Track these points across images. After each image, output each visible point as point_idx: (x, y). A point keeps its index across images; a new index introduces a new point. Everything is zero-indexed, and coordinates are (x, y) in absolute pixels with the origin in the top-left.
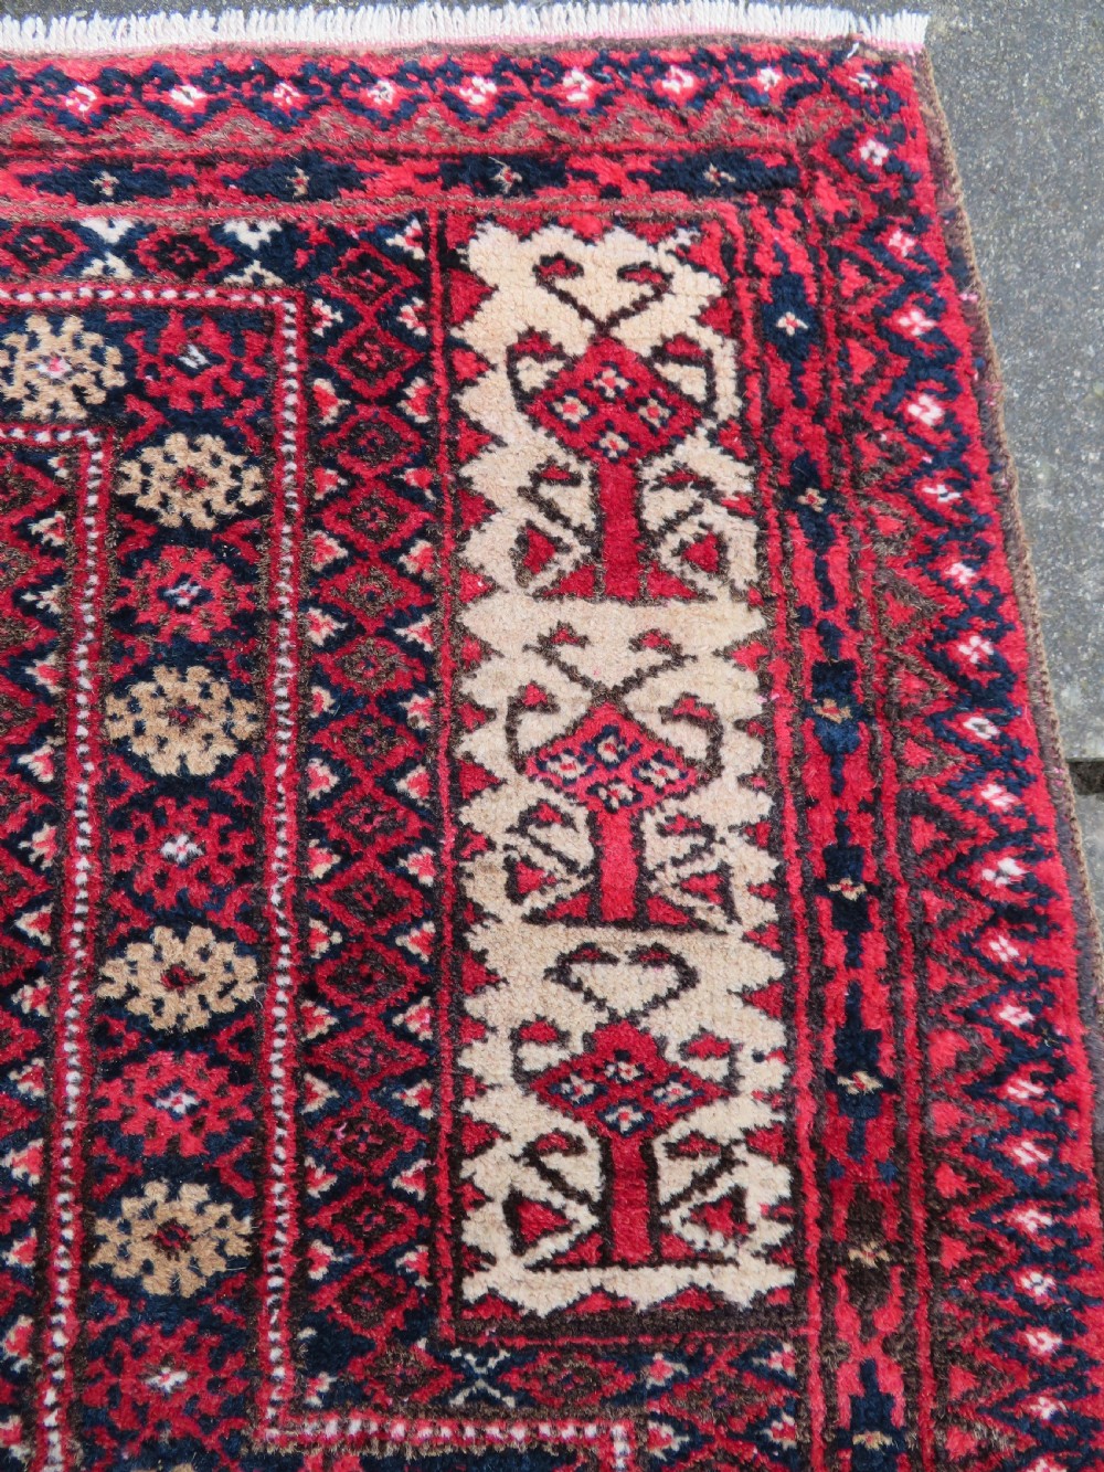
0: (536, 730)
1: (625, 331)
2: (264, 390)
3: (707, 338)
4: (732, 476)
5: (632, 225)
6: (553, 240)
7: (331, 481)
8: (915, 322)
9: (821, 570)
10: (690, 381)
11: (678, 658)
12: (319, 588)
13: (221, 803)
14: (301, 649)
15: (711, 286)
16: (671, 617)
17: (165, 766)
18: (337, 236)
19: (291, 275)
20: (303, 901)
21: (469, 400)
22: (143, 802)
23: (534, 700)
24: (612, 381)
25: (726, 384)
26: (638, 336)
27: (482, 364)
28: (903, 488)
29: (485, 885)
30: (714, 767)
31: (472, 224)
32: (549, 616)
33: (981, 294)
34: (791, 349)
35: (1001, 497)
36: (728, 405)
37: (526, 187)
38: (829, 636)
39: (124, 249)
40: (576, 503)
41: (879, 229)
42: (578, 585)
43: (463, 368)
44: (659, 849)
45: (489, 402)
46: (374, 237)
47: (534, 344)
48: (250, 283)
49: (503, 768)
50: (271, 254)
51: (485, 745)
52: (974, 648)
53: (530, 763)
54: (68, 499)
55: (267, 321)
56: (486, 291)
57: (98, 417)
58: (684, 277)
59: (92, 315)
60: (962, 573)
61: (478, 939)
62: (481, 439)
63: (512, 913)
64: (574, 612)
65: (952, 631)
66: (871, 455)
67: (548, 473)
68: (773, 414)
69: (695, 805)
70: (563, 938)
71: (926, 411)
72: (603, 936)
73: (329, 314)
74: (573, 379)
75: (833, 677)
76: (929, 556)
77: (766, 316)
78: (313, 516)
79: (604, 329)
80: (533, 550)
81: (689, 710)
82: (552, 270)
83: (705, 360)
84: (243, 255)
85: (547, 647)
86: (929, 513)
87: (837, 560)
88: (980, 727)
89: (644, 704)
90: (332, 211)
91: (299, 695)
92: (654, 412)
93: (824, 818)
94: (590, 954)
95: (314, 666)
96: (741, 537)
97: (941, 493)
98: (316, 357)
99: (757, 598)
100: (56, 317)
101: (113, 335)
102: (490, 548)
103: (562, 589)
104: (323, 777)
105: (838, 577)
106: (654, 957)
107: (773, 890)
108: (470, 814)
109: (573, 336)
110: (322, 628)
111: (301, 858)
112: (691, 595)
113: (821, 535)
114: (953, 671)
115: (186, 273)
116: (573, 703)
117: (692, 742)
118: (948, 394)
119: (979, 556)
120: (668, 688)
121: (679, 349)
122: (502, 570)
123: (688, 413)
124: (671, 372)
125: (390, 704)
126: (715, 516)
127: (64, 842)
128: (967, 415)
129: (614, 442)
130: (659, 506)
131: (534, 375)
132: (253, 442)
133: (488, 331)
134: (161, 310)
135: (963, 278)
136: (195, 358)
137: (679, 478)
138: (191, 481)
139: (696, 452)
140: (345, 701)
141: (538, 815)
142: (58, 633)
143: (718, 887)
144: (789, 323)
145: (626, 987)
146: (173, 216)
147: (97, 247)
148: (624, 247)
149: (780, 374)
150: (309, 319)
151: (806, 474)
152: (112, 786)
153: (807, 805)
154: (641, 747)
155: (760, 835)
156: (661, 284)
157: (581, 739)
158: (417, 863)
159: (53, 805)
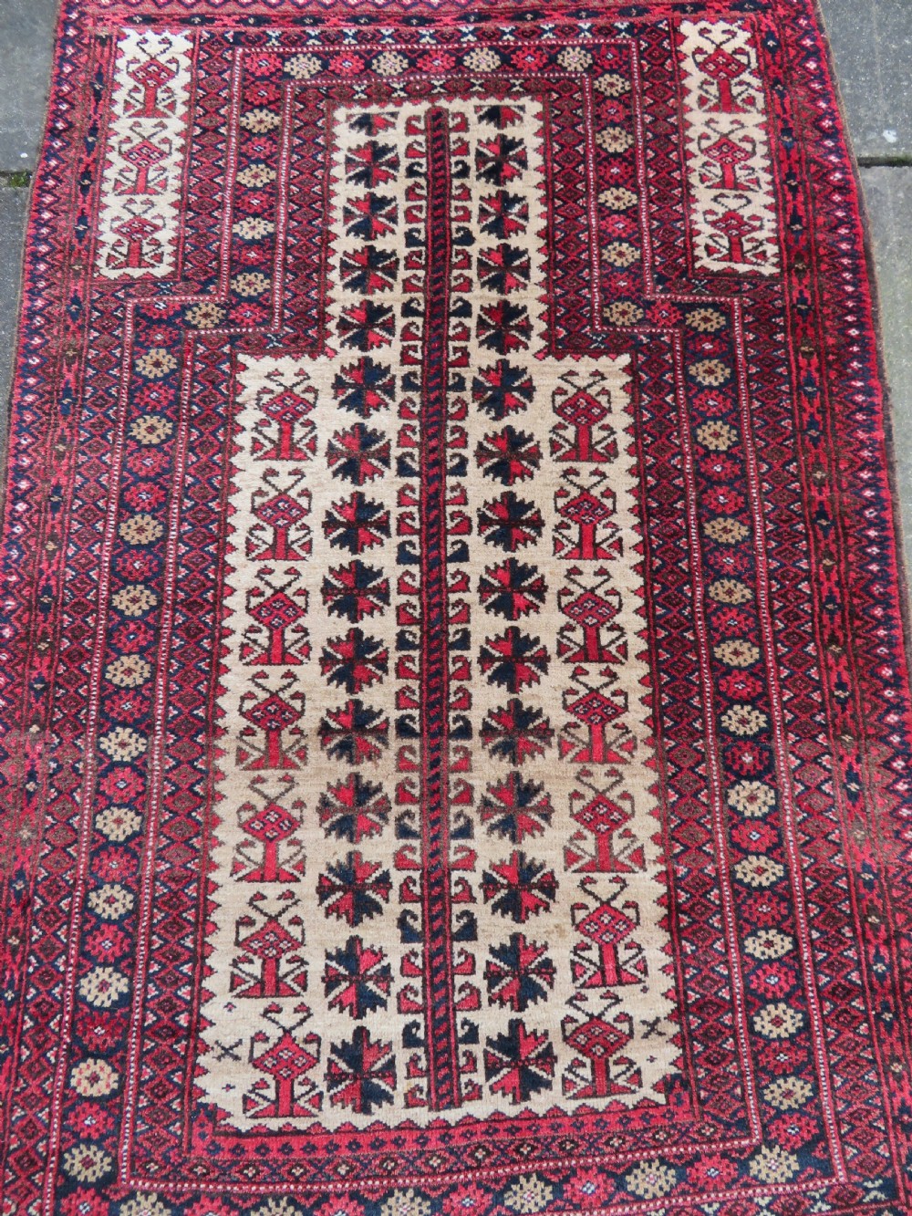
0: (705, 144)
1: (724, 47)
2: (629, 63)
3: (747, 48)
4: (756, 82)
5: (725, 20)
6: (703, 24)
7: (647, 85)
8: (808, 42)
9: (782, 104)
10: (744, 59)
11: (743, 126)
12: (647, 110)
13: (625, 159)
14: (643, 123)
15: (748, 35)
16: (741, 117)
17: (611, 150)
18: (645, 25)
19: (633, 35)
20: (647, 182)
21: (683, 65)
22: (605, 159)
23: (705, 137)
24: (721, 60)
25: (753, 60)
26: (728, 48)
27: (685, 56)
28: (806, 85)
29: (694, 179)
30: (754, 153)
31: (681, 21)
32: (708, 116)
33: (827, 35)
34: (772, 50)
35: (835, 87)
36: (754, 65)
37: (695, 11)
38: (785, 121)
39: (589, 30)
40: (714, 90)
41: (795, 19)
42: (715, 108)
43: (680, 57)
44: (739, 173)
45: (688, 65)
46: (655, 25)
47: (699, 51)
48: (623, 37)
49: (697, 152)
50: (627, 30)
51: (692, 147)
52: (827, 123)
53: (706, 151)
54: (582, 89)
55: (628, 47)
56: (685, 38)
57: (586, 70)
58: (740, 33)
59: (583, 47)
60: (823, 105)
61: (693, 192)
62: (686, 74)
63: (702, 186)
64: (714, 115)
65: (822, 118)
66: (796, 76)
67: (705, 82)
68: (767, 67)
69: (749, 163)
70: (717, 192)
71: (812, 65)
72: (726, 192)
73: (644, 45)
74: (710, 59)
75: (787, 131)
76: (813, 101)
77: (764, 42)
78: (644, 93)
79: (718, 47)
80: (702, 101)
81: (746, 139)
82: (703, 32)
83: (747, 54)
84: (620, 31)
85: (708, 123)
86: (814, 91)
87: (787, 102)
88: (829, 143)
89: (734, 138)
90: (642, 19)
91: (644, 134)
92: (734, 67)
93: (785, 166)
94: (722, 195)
95: (646, 128)
96: (760, 97)
97: (817, 86)
98: (641, 55)
99: (764, 112)
100: (574, 47)
101: (588, 51)
102: (691, 100)
103: (710, 110)
104: (651, 154)
105: (787, 106)
106: (741, 197)
107: (772, 183)
108: (689, 163)
109: (710, 49)
110: (648, 119)
111: (646, 173)
112: (745, 111)
113: (782, 96)
114: (821, 129)
115: (606, 36)
116: (715, 138)
117: (748, 147)
118: (818, 61)
119: (828, 101)
120: (741, 133)
121: (740, 51)
122: (694, 105)
123: (742, 68)
124: (738, 57)
125: (667, 136)
126: (752, 92)
127: (586, 168)
128: (824, 66)
129: (723, 75)
130: (735, 90)
131: (700, 58)
132: (627, 75)
133: (687, 48)
134: (599, 45)
135: (821, 29)
136: (610, 56)
137: (741, 83)
138: (611, 85)
139: (746, 76)
140: (656, 136)
141: (706, 164)
142: (582, 120)
143: (757, 181)
144: (771, 43)
145: (733, 204)
146: (601, 22)
147: (582, 30)
148: (722, 25)
149: (769, 57)
150: (639, 46)
151: (777, 81)
152: (598, 155)
153: (781, 162)
154: (733, 148)
155: (766, 170)
156: (734, 35)
157: (718, 146)
158: (676, 174)
159: (584, 160)
